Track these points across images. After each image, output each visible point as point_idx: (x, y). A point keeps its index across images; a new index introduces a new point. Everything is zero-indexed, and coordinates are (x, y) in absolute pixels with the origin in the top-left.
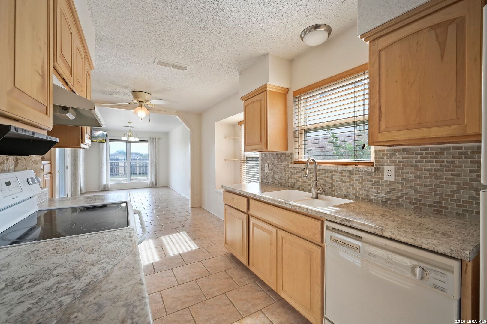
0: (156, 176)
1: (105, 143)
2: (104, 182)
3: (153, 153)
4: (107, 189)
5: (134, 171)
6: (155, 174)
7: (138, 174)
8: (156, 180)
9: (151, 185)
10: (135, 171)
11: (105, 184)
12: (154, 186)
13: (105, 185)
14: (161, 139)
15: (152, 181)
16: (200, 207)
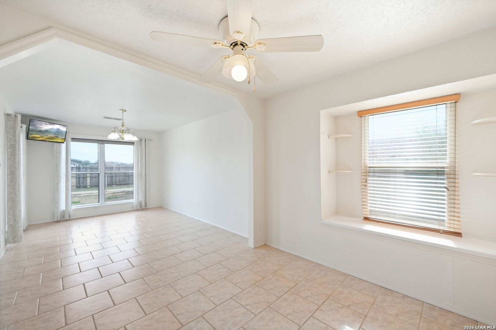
0: (146, 192)
1: (64, 146)
2: (63, 207)
3: (141, 160)
4: (68, 218)
5: (83, 183)
6: (144, 190)
7: (88, 187)
8: (146, 198)
9: (138, 207)
10: (85, 182)
11: (64, 209)
12: (144, 207)
13: (64, 212)
14: (152, 140)
15: (140, 200)
16: (265, 244)
